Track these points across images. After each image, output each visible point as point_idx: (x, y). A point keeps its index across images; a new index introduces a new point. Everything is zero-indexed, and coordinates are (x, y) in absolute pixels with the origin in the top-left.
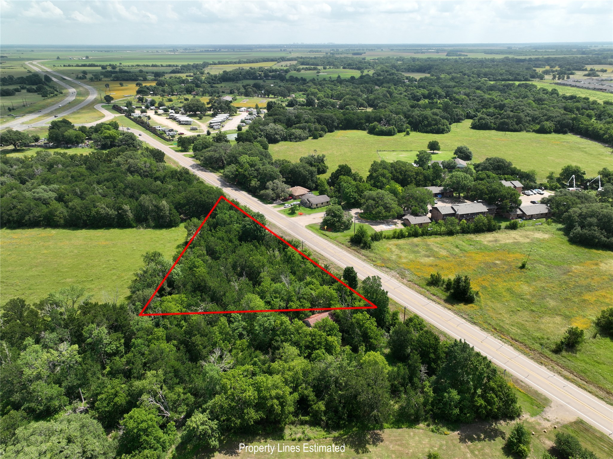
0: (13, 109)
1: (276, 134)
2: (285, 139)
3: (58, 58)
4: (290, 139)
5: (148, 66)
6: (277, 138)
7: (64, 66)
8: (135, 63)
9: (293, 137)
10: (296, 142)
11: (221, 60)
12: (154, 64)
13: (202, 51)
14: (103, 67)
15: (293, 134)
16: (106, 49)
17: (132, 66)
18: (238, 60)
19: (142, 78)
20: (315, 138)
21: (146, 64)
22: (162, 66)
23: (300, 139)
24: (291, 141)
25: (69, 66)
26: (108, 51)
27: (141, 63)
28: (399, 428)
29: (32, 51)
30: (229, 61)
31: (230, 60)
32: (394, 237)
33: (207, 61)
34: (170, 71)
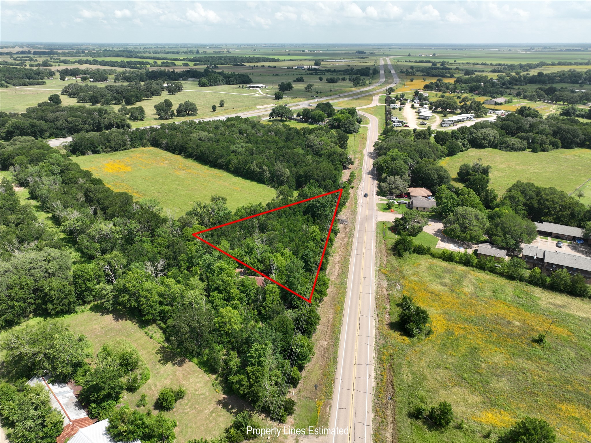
0: (320, 93)
1: (484, 139)
2: (494, 146)
3: (409, 55)
4: (500, 147)
5: (477, 64)
6: (483, 144)
7: (406, 61)
8: (465, 61)
9: (504, 145)
10: (506, 151)
11: (562, 61)
12: (484, 62)
13: (561, 50)
14: (434, 64)
15: (506, 142)
16: (460, 48)
17: (463, 64)
18: (586, 61)
19: (449, 75)
20: (534, 151)
21: (476, 62)
22: (491, 64)
23: (512, 148)
24: (500, 149)
25: (410, 62)
26: (462, 49)
27: (471, 61)
28: (200, 368)
29: (400, 49)
30: (573, 61)
31: (576, 61)
32: (440, 258)
33: (544, 61)
34: (490, 70)
